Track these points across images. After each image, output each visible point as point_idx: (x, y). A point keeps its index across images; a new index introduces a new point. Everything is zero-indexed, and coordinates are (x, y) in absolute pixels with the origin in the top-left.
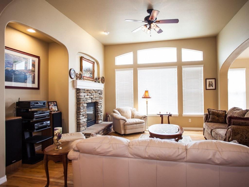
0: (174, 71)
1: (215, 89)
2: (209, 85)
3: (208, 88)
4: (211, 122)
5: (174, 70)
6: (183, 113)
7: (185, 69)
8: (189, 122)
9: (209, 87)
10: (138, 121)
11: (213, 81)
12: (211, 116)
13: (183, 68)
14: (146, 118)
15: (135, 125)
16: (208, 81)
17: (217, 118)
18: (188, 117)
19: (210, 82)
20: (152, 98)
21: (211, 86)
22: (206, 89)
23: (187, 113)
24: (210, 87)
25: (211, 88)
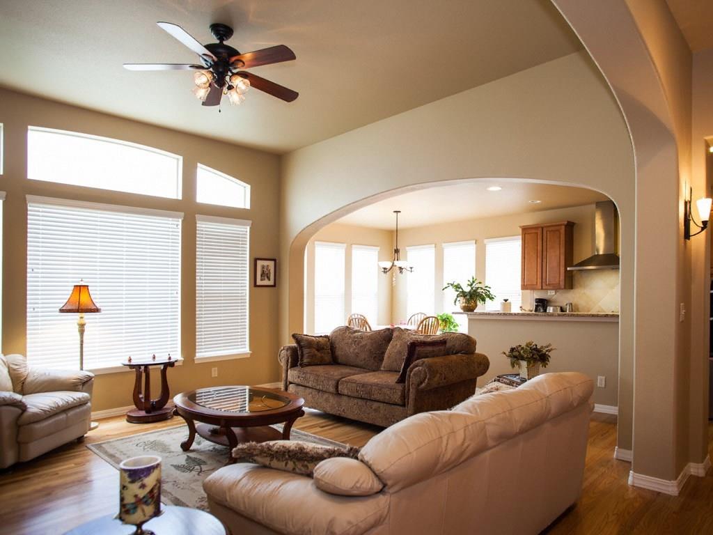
0: (173, 226)
1: (274, 286)
2: (261, 276)
3: (259, 282)
4: (309, 364)
5: (171, 222)
6: (197, 354)
7: (204, 226)
8: (213, 376)
9: (262, 280)
10: (72, 400)
11: (271, 264)
12: (306, 351)
13: (198, 222)
14: (90, 382)
15: (63, 416)
16: (260, 263)
17: (319, 354)
18: (209, 364)
19: (263, 267)
20: (103, 312)
21: (266, 278)
22: (255, 285)
23: (205, 352)
24: (264, 279)
25: (266, 282)
